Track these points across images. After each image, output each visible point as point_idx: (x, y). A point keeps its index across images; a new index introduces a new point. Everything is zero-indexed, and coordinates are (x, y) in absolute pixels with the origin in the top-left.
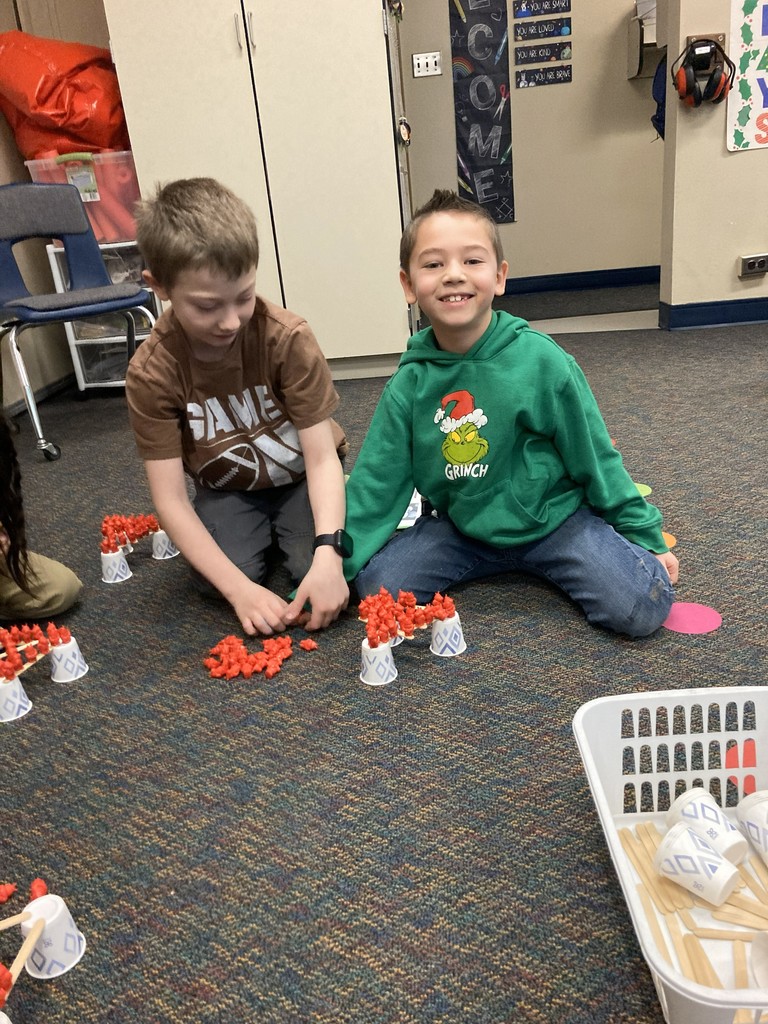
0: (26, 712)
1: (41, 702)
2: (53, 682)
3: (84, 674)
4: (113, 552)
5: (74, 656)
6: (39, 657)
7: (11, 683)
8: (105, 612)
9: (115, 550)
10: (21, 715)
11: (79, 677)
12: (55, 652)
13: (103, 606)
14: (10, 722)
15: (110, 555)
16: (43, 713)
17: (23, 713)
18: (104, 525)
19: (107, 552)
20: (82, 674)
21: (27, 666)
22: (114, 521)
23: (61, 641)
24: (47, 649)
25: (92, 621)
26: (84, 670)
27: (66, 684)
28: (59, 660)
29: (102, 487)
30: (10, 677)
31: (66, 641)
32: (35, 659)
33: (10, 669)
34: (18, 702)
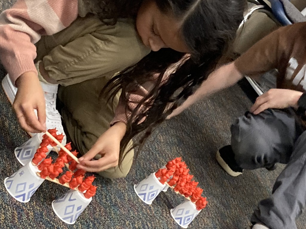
0: (22, 201)
1: (33, 207)
2: (51, 205)
3: (69, 223)
4: (160, 181)
5: (79, 208)
6: (66, 185)
7: (39, 178)
8: (115, 205)
9: (162, 181)
10: (18, 199)
11: (64, 221)
12: (74, 193)
13: (118, 200)
14: (9, 195)
15: (157, 180)
16: (28, 214)
17: (20, 200)
18: (174, 161)
19: (157, 176)
20: (67, 222)
21: (56, 181)
22: (181, 166)
23: (85, 192)
24: (74, 186)
25: (104, 201)
26: (71, 222)
27: (55, 215)
28: (70, 200)
29: (189, 135)
30: (43, 174)
31: (87, 196)
32: (64, 183)
33: (49, 171)
34: (26, 192)
